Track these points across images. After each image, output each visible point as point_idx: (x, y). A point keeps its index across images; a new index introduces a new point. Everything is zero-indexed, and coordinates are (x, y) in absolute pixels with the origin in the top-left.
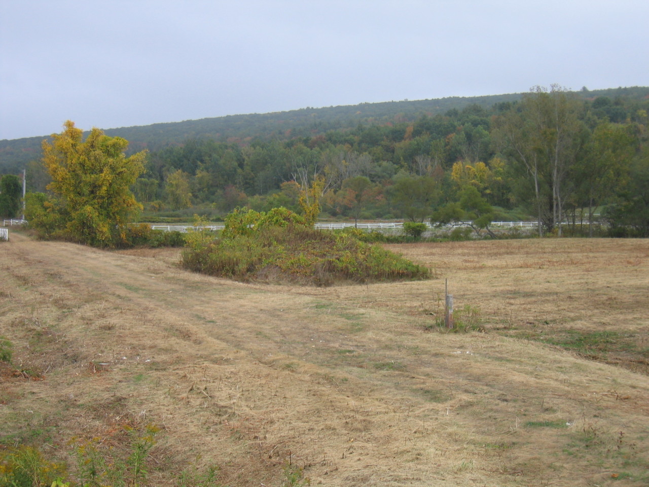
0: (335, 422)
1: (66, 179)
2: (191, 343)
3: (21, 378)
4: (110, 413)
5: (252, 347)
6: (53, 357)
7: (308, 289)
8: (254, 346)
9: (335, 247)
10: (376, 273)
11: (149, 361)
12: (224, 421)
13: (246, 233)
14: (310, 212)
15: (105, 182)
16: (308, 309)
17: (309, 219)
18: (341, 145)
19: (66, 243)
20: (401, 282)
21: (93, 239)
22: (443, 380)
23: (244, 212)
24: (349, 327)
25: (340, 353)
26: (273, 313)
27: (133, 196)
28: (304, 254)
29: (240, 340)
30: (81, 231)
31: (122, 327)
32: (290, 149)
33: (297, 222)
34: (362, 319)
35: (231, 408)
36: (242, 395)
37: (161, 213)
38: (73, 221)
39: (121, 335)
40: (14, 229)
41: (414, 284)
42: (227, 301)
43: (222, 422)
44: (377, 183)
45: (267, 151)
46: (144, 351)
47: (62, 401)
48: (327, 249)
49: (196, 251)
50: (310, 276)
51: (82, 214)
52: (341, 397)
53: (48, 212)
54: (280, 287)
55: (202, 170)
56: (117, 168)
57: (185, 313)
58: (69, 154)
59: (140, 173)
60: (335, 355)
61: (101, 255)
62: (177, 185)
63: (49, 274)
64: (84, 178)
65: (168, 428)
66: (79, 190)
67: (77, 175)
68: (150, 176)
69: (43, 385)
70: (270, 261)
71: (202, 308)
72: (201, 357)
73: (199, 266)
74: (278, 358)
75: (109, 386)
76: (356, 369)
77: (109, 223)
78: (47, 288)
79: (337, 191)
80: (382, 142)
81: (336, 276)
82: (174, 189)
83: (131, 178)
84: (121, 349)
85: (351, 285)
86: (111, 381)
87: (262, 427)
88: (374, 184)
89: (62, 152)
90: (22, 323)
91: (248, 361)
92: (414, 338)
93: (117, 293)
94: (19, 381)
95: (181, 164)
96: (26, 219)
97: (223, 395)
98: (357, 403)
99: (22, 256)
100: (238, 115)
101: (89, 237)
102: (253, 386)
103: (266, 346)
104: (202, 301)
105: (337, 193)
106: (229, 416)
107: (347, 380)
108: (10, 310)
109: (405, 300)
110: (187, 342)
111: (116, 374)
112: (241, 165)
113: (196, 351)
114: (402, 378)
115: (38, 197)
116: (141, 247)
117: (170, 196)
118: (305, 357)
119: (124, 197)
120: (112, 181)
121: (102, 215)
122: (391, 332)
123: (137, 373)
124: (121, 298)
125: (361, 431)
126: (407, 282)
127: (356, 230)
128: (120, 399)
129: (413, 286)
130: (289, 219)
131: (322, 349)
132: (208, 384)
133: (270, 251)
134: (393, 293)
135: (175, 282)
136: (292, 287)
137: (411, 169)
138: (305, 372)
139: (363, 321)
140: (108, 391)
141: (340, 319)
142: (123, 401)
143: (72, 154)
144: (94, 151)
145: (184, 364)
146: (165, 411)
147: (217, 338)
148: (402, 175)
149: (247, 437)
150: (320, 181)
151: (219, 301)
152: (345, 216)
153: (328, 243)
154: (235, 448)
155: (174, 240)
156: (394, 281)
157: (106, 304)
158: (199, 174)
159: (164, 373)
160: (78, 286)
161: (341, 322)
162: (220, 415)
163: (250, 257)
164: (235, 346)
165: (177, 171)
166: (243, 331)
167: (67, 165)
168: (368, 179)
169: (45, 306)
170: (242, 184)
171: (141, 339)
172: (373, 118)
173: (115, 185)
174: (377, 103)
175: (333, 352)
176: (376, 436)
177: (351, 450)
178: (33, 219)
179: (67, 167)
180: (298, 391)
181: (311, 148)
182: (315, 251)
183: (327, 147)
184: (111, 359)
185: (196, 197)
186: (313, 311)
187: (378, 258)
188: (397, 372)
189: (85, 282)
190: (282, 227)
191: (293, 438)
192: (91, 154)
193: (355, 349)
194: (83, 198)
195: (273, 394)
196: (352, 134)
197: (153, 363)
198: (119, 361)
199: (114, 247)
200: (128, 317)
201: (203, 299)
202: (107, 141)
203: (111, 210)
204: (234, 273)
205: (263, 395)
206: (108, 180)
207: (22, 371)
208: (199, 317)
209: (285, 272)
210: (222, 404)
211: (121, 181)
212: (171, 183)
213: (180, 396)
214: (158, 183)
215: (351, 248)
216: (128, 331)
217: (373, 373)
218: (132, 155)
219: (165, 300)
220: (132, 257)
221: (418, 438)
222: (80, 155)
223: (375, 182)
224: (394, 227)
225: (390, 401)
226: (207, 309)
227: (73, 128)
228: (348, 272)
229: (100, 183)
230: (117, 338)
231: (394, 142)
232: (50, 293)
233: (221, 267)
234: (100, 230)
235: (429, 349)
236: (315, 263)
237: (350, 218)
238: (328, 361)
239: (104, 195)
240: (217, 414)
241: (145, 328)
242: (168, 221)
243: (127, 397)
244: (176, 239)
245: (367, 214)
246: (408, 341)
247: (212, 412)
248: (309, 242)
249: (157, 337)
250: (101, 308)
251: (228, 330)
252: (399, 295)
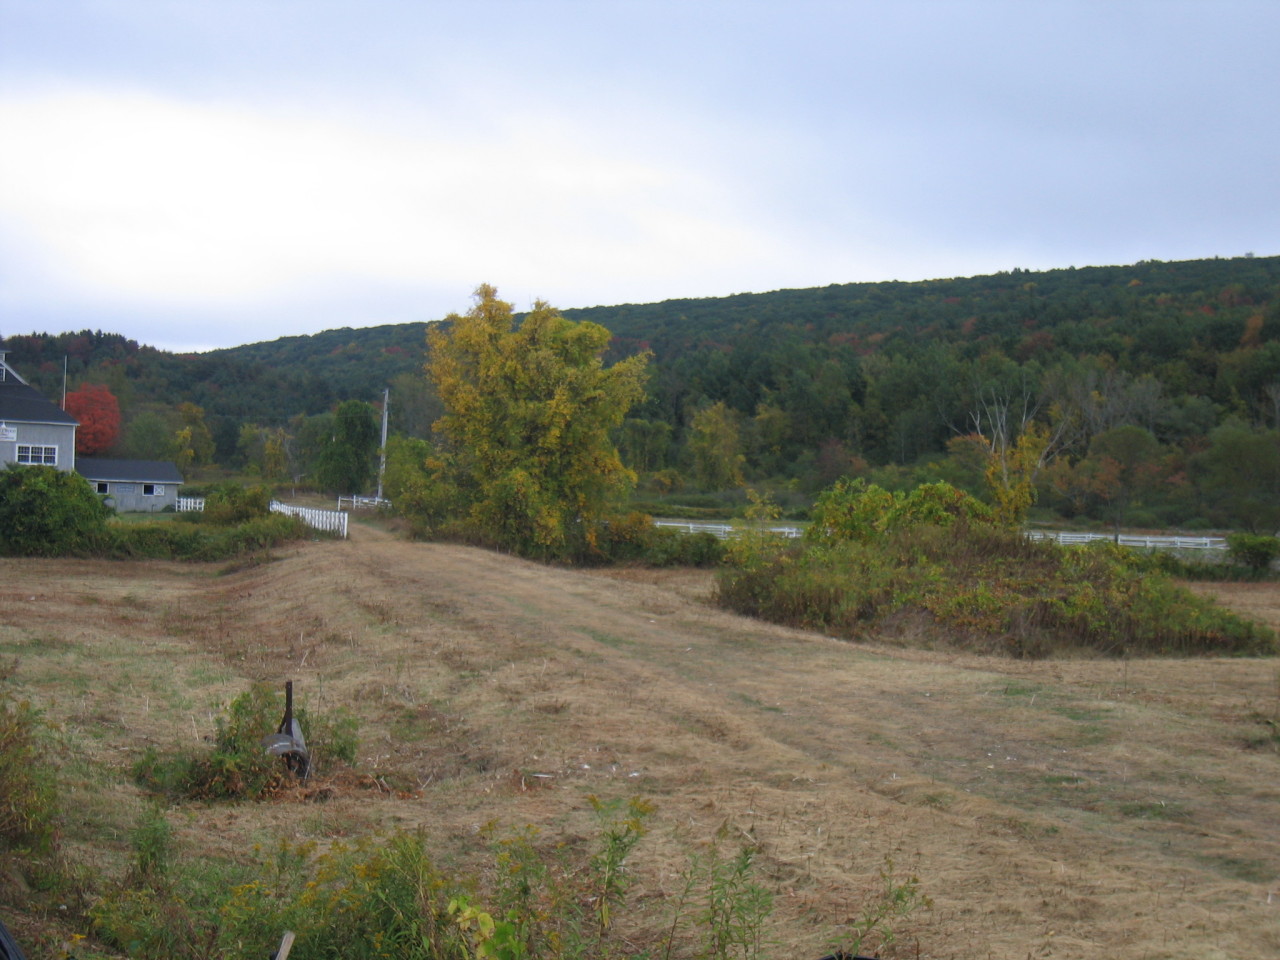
0: (1020, 901)
1: (475, 409)
2: (727, 746)
3: (376, 791)
4: (552, 865)
5: (855, 761)
6: (439, 761)
7: (993, 660)
8: (862, 759)
9: (1058, 574)
10: (1151, 635)
11: (635, 774)
12: (785, 888)
13: (860, 536)
14: (1010, 501)
15: (556, 420)
16: (986, 695)
17: (1007, 518)
18: (1089, 355)
19: (470, 549)
20: (1209, 657)
21: (525, 542)
22: (1272, 843)
23: (857, 490)
24: (1073, 734)
25: (1047, 781)
26: (909, 700)
27: (616, 452)
28: (987, 585)
29: (832, 746)
30: (502, 522)
31: (584, 710)
32: (972, 361)
33: (976, 516)
34: (1104, 721)
35: (802, 867)
36: (829, 845)
37: (674, 497)
38: (486, 502)
39: (580, 724)
40: (359, 516)
41: (1237, 664)
42: (808, 672)
43: (782, 890)
44: (1173, 445)
45: (919, 365)
46: (627, 756)
47: (455, 836)
48: (1040, 577)
49: (749, 570)
50: (999, 633)
51: (506, 486)
52: (1041, 859)
53: (434, 482)
54: (929, 655)
55: (771, 405)
56: (585, 389)
57: (717, 691)
58: (483, 355)
59: (633, 401)
60: (1036, 786)
61: (543, 574)
62: (713, 436)
63: (433, 604)
64: (511, 406)
65: (670, 895)
66: (500, 434)
67: (498, 402)
68: (654, 415)
69: (419, 807)
70: (910, 597)
71: (755, 683)
72: (747, 773)
73: (752, 604)
74: (910, 782)
75: (551, 816)
76: (1079, 814)
77: (561, 509)
78: (429, 631)
79: (1078, 460)
80: (1189, 351)
81: (1056, 637)
82: (706, 444)
83: (613, 412)
84: (579, 750)
85: (1092, 659)
86: (556, 808)
87: (865, 904)
88: (1164, 447)
89: (467, 351)
90: (376, 693)
91: (847, 785)
92: (1218, 761)
93: (575, 646)
94: (371, 796)
95: (725, 389)
96: (385, 496)
97: (787, 843)
98: (1071, 872)
99: (377, 568)
100: (855, 284)
101: (518, 537)
102: (851, 831)
103: (887, 761)
104: (757, 671)
105: (1077, 466)
106: (797, 881)
107: (1056, 831)
108: (351, 668)
109: (1212, 693)
110: (719, 745)
111: (567, 794)
112: (858, 396)
113: (737, 761)
114: (1179, 835)
115: (414, 448)
116: (630, 564)
117: (696, 460)
118: (968, 785)
119: (596, 454)
120: (572, 416)
121: (547, 490)
122: (1168, 748)
123: (610, 795)
124: (582, 656)
125: (1073, 919)
126: (1223, 660)
127: (1116, 546)
128: (573, 840)
129: (1235, 667)
130: (957, 509)
131: (1009, 773)
132: (757, 823)
133: (912, 576)
134: (1186, 678)
135: (699, 631)
136: (956, 656)
137: (1254, 415)
138: (969, 813)
139: (1106, 724)
140: (551, 825)
141: (1055, 717)
142: (579, 843)
143: (489, 355)
144: (536, 350)
145: (709, 783)
146: (665, 865)
147: (784, 741)
148: (1233, 429)
149: (832, 919)
150: (1039, 437)
151: (793, 671)
152: (1095, 518)
153: (1043, 564)
154: (806, 937)
155: (701, 552)
156: (1192, 654)
157: (552, 665)
158: (763, 413)
159: (668, 797)
160: (493, 628)
161: (1055, 724)
162: (778, 878)
163: (866, 586)
164: (822, 758)
165: (715, 404)
166: (841, 731)
167: (479, 379)
168: (1150, 435)
169: (423, 663)
170: (859, 437)
171: (621, 733)
172: (1169, 296)
173: (576, 427)
174: (1180, 262)
175: (1033, 780)
176: (1104, 929)
177: (1047, 951)
178: (400, 493)
179: (477, 384)
180: (949, 844)
181: (1020, 360)
182: (1013, 581)
183: (1058, 359)
184: (557, 766)
185: (753, 463)
186: (996, 699)
187: (1158, 602)
188: (1169, 824)
189: (507, 622)
190: (942, 525)
191: (928, 925)
192: (530, 356)
193: (1083, 775)
194: (509, 451)
195: (894, 847)
196: (1118, 331)
197: (646, 780)
198: (577, 772)
199: (570, 561)
200: (595, 691)
201: (758, 666)
202: (564, 329)
203: (567, 481)
204: (828, 620)
205: (872, 848)
206: (564, 415)
207: (378, 777)
208: (746, 700)
209: (943, 622)
210: (784, 858)
211: (592, 417)
212: (700, 432)
213: (697, 841)
214: (671, 431)
215: (1096, 578)
216: (594, 718)
217: (1117, 822)
218: (618, 361)
219: (676, 665)
220: (610, 581)
221: (1193, 936)
222: (507, 359)
223: (1168, 444)
224: (1208, 546)
225: (1144, 871)
226: (765, 686)
227: (493, 300)
228: (1085, 630)
229: (547, 421)
230: (571, 730)
231: (1217, 352)
232: (435, 640)
233: (801, 607)
234: (542, 522)
235: (1249, 785)
236: (1011, 607)
237: (1106, 524)
238: (1019, 796)
239: (554, 447)
240: (772, 877)
241: (632, 714)
242: (691, 514)
243: (588, 838)
244: (705, 550)
245: (1145, 515)
246: (1204, 767)
247: (763, 872)
248: (1000, 560)
249: (656, 732)
250: (540, 673)
251: (807, 727)
252: (1199, 683)
